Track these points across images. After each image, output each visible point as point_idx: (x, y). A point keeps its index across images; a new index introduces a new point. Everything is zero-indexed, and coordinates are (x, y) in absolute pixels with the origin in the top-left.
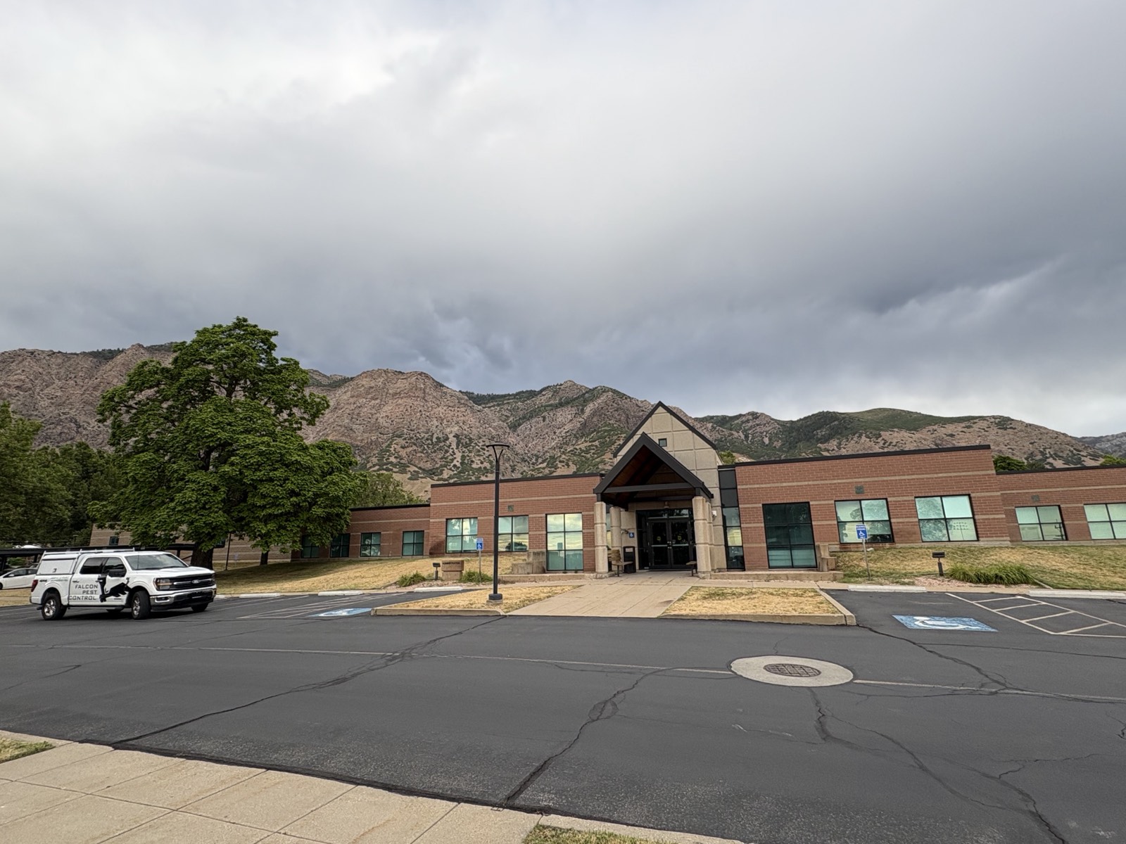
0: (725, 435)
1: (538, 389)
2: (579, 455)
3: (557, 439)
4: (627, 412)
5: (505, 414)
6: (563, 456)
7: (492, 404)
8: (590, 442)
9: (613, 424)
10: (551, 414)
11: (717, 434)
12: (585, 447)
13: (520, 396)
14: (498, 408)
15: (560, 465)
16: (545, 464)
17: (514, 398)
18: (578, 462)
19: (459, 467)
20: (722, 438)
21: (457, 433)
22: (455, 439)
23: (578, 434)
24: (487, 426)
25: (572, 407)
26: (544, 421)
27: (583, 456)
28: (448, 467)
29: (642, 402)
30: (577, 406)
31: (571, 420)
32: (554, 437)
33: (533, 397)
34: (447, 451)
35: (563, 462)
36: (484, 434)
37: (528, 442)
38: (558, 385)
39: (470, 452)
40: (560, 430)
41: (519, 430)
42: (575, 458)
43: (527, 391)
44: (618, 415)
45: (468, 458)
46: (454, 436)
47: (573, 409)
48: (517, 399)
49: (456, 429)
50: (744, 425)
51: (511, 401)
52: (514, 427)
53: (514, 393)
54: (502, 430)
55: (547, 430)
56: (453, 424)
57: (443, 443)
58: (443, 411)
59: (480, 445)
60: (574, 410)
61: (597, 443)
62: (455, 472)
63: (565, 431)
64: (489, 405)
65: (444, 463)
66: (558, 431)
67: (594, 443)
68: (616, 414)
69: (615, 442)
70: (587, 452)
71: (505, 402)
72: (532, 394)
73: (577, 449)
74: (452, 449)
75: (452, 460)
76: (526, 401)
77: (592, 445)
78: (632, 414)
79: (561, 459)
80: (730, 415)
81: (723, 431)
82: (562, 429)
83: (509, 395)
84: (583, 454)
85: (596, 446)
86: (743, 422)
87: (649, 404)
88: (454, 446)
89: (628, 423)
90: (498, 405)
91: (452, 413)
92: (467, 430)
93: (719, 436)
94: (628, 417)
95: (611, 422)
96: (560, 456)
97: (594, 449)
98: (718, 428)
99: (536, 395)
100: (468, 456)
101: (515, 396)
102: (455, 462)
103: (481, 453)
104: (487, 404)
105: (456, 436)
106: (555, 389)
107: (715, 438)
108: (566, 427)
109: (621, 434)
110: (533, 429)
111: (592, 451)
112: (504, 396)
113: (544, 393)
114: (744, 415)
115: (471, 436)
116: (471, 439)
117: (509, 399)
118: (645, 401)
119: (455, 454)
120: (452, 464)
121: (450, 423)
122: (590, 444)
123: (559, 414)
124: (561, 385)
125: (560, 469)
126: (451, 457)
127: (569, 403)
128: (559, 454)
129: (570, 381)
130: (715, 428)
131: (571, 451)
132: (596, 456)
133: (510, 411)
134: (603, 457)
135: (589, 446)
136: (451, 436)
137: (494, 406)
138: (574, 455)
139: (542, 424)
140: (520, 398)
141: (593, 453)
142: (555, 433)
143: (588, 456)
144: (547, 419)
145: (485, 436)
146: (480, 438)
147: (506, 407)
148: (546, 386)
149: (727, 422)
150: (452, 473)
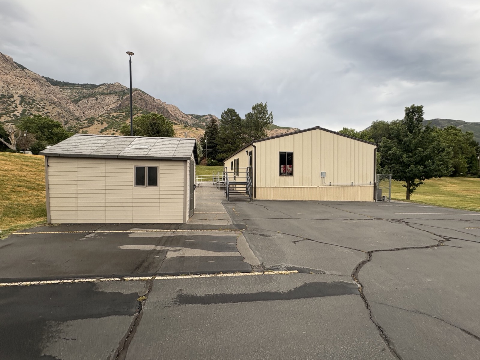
0: (197, 122)
1: (98, 84)
2: (112, 119)
3: (105, 112)
4: (147, 102)
5: (74, 94)
6: (100, 118)
7: (65, 87)
8: (120, 113)
9: (137, 106)
10: (102, 97)
11: (193, 121)
12: (117, 115)
13: (85, 86)
14: (70, 91)
15: (96, 123)
16: (87, 121)
17: (81, 87)
18: (110, 122)
19: (19, 116)
20: (195, 123)
21: (22, 94)
22: (20, 98)
23: (116, 109)
24: (51, 95)
25: (115, 95)
26: (96, 100)
27: (114, 120)
28: (8, 115)
29: (157, 100)
30: (119, 95)
31: (114, 103)
32: (103, 110)
33: (94, 88)
34: (10, 105)
35: (99, 121)
36: (46, 98)
37: (85, 111)
38: (110, 84)
39: (31, 108)
40: (107, 107)
41: (79, 104)
42: (108, 120)
43: (91, 84)
44: (141, 102)
45: (28, 111)
46: (19, 96)
47: (116, 96)
48: (84, 87)
49: (21, 92)
50: (206, 120)
51: (79, 88)
52: (76, 102)
53: (82, 84)
54: (65, 101)
55: (98, 106)
56: (19, 88)
57: (7, 99)
58: (11, 78)
59: (41, 105)
60: (117, 98)
61: (124, 114)
62: (14, 119)
63: (110, 108)
64: (63, 88)
65: (5, 112)
66: (105, 107)
67: (122, 114)
68: (140, 101)
69: (135, 114)
70: (117, 118)
71: (75, 88)
72: (94, 86)
73: (110, 116)
74: (16, 104)
75: (14, 111)
76: (89, 89)
77: (121, 115)
78: (150, 103)
79: (98, 119)
80: (200, 115)
81: (196, 121)
82: (108, 107)
83: (78, 84)
84: (114, 119)
85: (124, 115)
86: (205, 119)
87: (161, 102)
88: (18, 102)
89: (146, 107)
90: (70, 89)
91: (19, 81)
92: (31, 93)
93: (194, 123)
94: (146, 104)
95: (136, 105)
96: (98, 118)
97: (122, 117)
98: (194, 119)
99: (96, 87)
100: (29, 110)
101: (82, 85)
102: (16, 113)
103: (41, 110)
104: (62, 86)
105: (21, 96)
106: (108, 86)
107: (192, 123)
108: (111, 106)
109: (139, 111)
110: (89, 104)
111: (120, 118)
112: (74, 85)
113: (101, 87)
114: (207, 116)
115: (35, 99)
116: (34, 101)
117: (78, 87)
118: (159, 100)
119: (17, 108)
120: (12, 114)
121: (16, 87)
122: (120, 114)
123: (107, 98)
124: (112, 84)
125: (95, 125)
126: (12, 109)
127: (114, 93)
128: (97, 117)
129: (118, 83)
130: (193, 119)
131: (106, 116)
132: (122, 120)
133: (78, 93)
134: (126, 121)
135: (119, 115)
136: (16, 96)
137: (67, 89)
138: (108, 118)
139: (95, 102)
140: (86, 87)
141: (121, 119)
142: (103, 108)
143: (118, 120)
144: (99, 99)
145: (47, 100)
146: (42, 101)
147: (75, 91)
148: (103, 83)
149: (199, 118)
150: (10, 119)
